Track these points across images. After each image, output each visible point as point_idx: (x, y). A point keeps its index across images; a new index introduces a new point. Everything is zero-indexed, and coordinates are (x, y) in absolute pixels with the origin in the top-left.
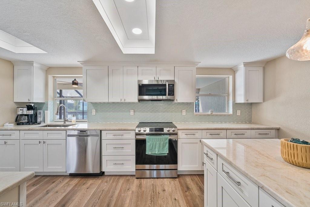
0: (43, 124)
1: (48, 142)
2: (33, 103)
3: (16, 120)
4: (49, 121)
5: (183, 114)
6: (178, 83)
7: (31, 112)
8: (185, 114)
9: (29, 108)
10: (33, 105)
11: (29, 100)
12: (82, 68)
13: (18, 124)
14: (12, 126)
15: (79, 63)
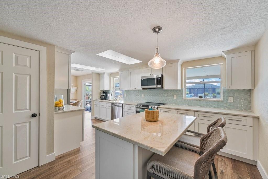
0: (108, 100)
1: (107, 107)
2: (105, 90)
3: (101, 98)
4: (110, 98)
5: (174, 98)
6: (165, 76)
7: (104, 94)
8: (176, 98)
9: (104, 92)
10: (105, 91)
11: (104, 89)
12: (119, 72)
13: (101, 99)
14: (99, 100)
15: (118, 71)
